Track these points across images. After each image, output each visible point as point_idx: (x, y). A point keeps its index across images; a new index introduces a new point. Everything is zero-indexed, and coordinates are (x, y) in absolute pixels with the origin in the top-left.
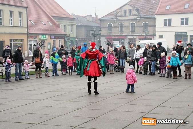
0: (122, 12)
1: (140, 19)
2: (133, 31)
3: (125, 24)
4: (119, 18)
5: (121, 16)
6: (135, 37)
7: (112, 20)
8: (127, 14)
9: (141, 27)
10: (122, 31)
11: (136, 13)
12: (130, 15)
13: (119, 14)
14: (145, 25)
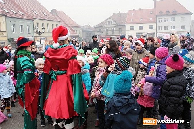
0: (107, 23)
1: (117, 26)
2: (113, 33)
3: (109, 29)
4: (106, 26)
5: (107, 25)
6: (115, 36)
7: (102, 27)
8: (110, 24)
9: (118, 30)
10: (107, 33)
11: (115, 23)
12: (111, 24)
13: (105, 24)
14: (120, 30)
